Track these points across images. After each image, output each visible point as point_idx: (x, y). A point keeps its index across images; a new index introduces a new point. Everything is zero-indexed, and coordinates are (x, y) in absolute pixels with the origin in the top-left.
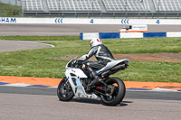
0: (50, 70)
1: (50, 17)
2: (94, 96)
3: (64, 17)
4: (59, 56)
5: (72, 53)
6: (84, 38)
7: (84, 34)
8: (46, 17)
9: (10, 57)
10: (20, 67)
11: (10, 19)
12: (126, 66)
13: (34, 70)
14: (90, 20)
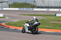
1: (45, 8)
2: (30, 32)
3: (50, 8)
4: (48, 21)
5: (52, 20)
6: (57, 16)
7: (57, 14)
8: (44, 8)
11: (32, 9)
12: (40, 24)
14: (59, 9)
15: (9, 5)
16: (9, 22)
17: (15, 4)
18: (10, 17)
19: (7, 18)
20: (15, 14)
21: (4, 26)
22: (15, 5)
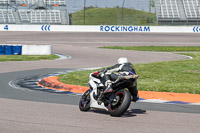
0: (189, 85)
8: (183, 25)
9: (145, 70)
10: (156, 81)
11: (143, 27)
13: (172, 85)
15: (70, 15)
16: (72, 74)
17: (87, 11)
18: (74, 55)
19: (63, 57)
20: (89, 45)
21: (55, 87)
22: (87, 16)
